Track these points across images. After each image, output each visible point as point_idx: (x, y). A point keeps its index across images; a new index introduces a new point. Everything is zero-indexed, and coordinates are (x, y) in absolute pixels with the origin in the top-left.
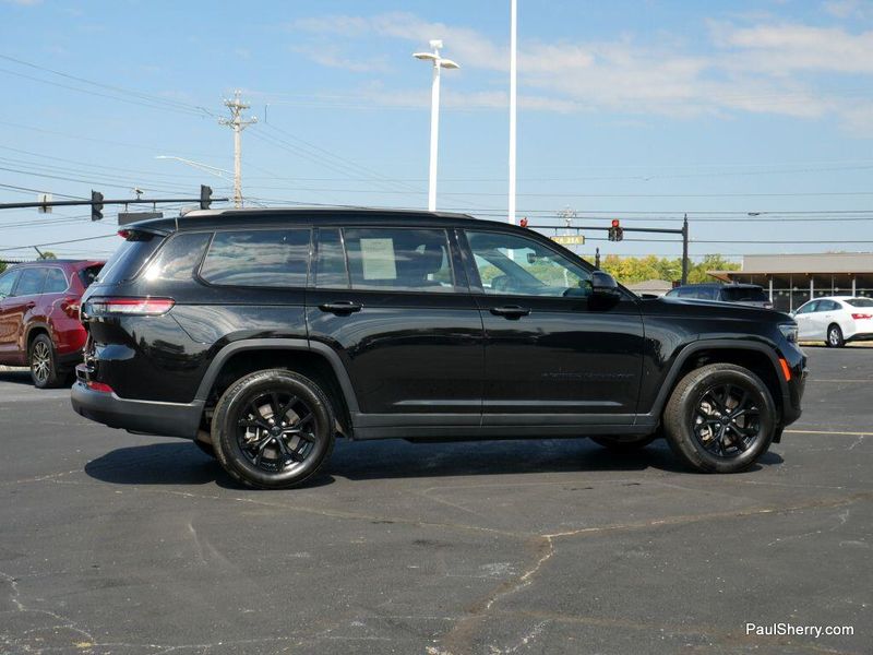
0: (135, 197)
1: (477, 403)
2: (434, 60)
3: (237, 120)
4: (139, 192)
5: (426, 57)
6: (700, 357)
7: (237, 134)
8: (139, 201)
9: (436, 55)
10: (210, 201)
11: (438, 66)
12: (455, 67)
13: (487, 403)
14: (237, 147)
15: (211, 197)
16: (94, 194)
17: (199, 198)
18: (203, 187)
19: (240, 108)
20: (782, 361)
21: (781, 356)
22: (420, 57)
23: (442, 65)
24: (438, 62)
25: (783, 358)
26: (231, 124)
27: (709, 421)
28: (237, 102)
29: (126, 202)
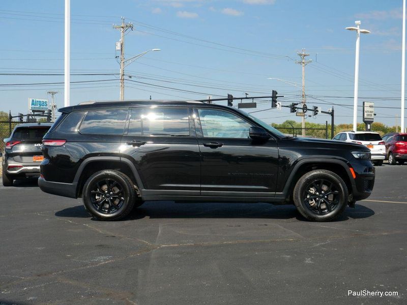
0: (245, 97)
1: (199, 186)
2: (357, 30)
3: (303, 61)
4: (246, 94)
5: (353, 29)
6: (313, 166)
7: (303, 68)
8: (247, 98)
9: (358, 28)
10: (276, 97)
11: (359, 33)
12: (368, 33)
13: (203, 186)
14: (303, 73)
15: (277, 95)
16: (229, 95)
17: (271, 96)
18: (273, 91)
19: (305, 56)
20: (351, 169)
21: (350, 166)
22: (350, 29)
23: (361, 32)
24: (359, 31)
25: (352, 167)
26: (300, 63)
27: (314, 196)
28: (303, 53)
29: (242, 99)
